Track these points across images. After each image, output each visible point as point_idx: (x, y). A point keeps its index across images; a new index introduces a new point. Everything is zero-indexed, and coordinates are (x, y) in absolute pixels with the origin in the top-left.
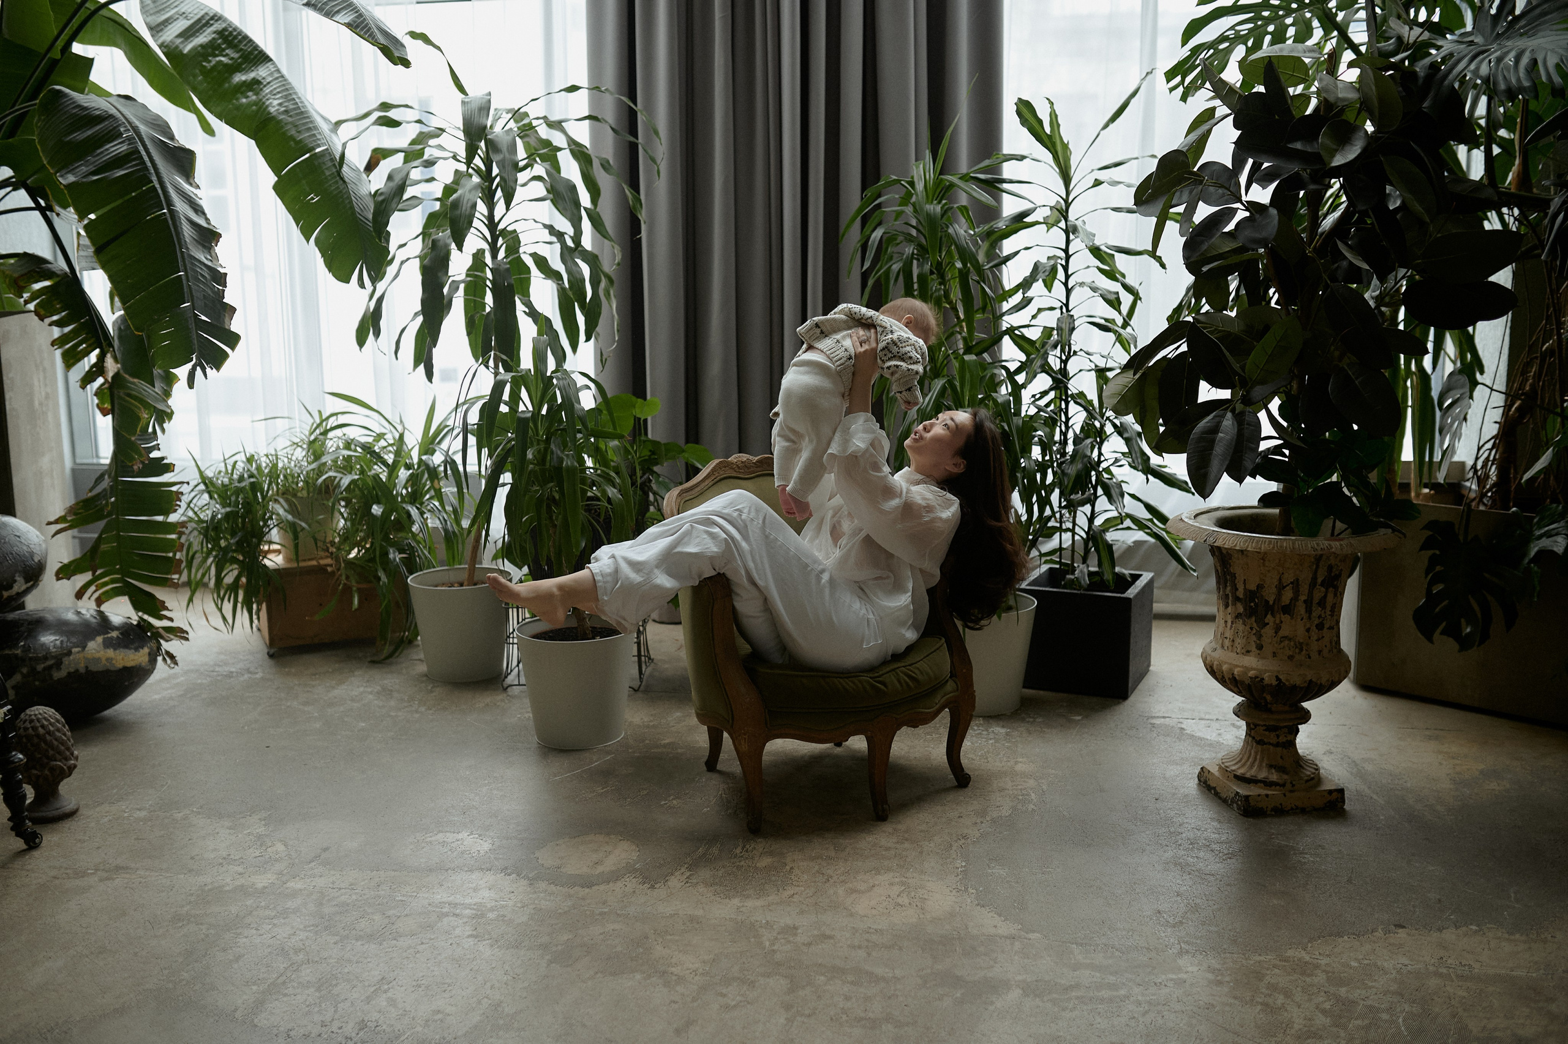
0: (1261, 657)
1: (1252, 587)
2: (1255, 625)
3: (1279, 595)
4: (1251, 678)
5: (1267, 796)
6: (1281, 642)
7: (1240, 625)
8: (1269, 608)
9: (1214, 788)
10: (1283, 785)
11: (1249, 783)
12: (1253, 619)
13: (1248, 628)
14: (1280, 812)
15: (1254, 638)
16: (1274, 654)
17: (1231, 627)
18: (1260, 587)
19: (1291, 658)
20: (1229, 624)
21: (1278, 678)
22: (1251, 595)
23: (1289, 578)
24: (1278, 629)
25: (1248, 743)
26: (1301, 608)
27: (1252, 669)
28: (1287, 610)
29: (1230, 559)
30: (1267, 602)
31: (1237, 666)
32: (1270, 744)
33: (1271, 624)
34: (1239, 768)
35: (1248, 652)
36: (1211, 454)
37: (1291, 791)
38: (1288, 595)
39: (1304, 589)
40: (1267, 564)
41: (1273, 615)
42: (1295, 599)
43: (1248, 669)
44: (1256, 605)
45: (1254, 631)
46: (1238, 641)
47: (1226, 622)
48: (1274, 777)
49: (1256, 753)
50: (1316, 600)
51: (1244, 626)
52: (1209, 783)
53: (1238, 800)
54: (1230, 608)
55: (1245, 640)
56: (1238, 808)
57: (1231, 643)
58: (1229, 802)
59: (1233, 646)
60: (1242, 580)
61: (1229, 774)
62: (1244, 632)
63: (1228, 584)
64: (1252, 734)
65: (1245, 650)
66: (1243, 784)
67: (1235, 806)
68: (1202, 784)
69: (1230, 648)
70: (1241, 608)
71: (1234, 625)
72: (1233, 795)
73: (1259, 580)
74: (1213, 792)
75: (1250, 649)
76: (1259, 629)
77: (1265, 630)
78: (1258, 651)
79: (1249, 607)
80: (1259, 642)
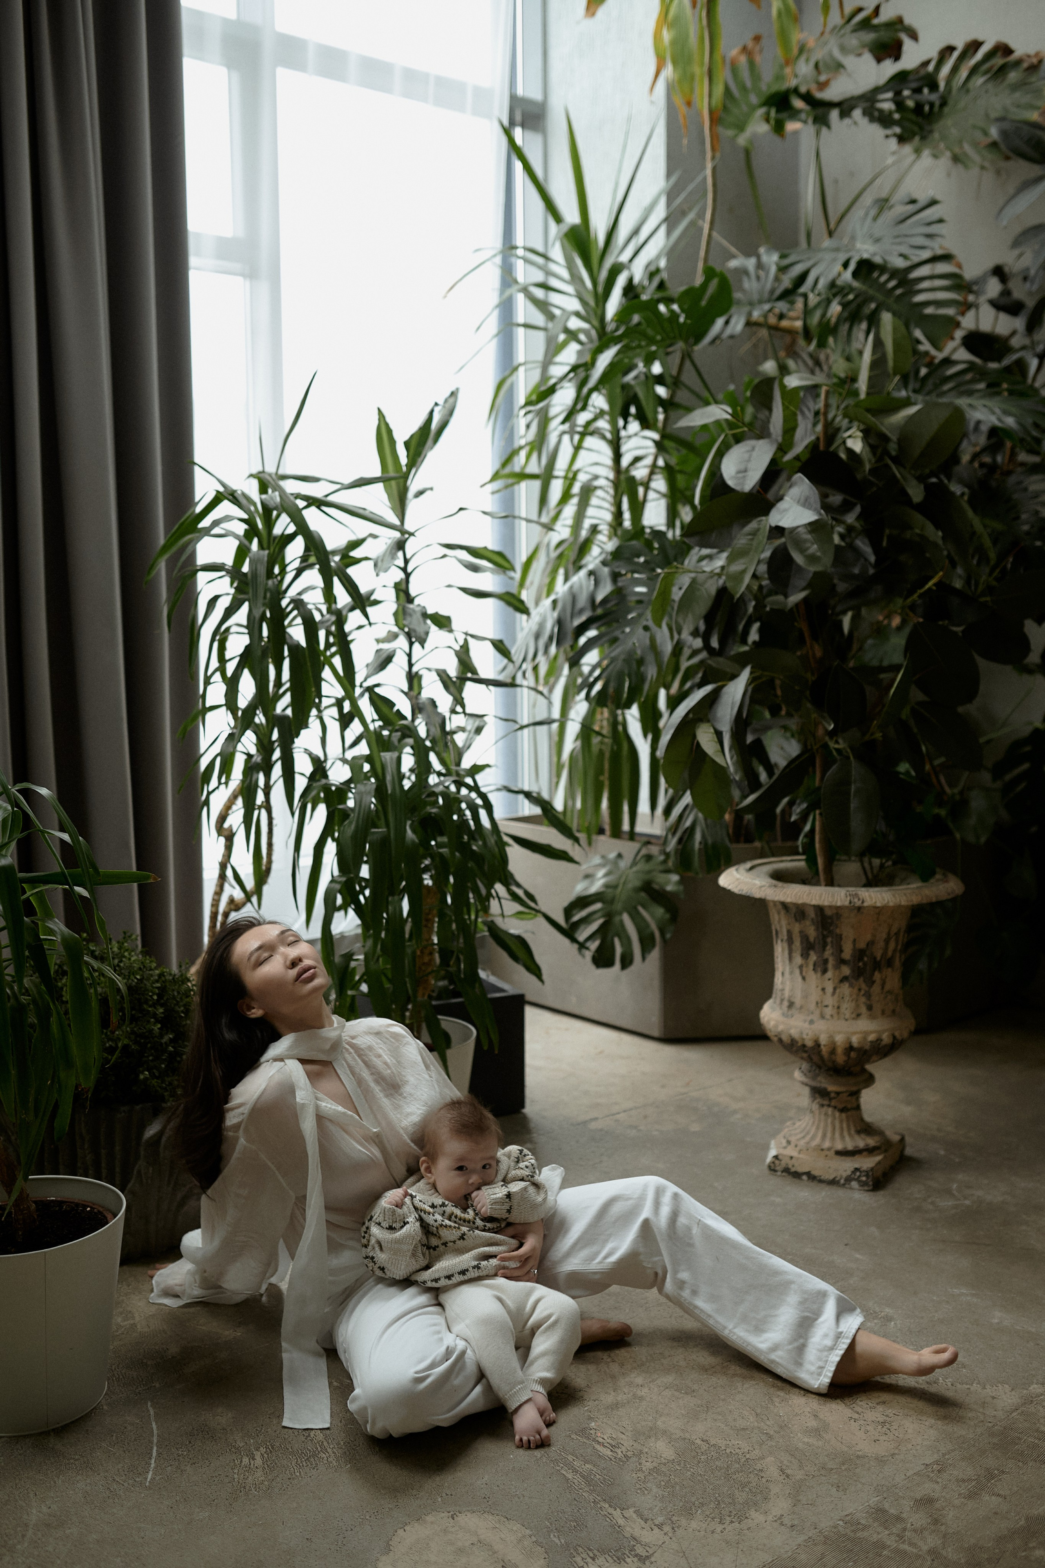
0: (872, 1017)
1: (862, 945)
2: (864, 986)
3: (886, 949)
6: (885, 998)
7: (846, 989)
8: (877, 965)
9: (808, 1174)
10: (879, 1148)
12: (861, 979)
13: (856, 991)
15: (863, 999)
17: (834, 993)
18: (870, 944)
19: (894, 1011)
20: (829, 989)
21: (894, 1037)
22: (860, 954)
23: (894, 929)
24: (883, 985)
27: (871, 1032)
30: (875, 958)
31: (855, 1033)
32: (852, 1109)
33: (878, 981)
35: (859, 1015)
37: (886, 1151)
38: (891, 946)
40: (881, 918)
41: (879, 972)
43: (867, 1033)
44: (865, 964)
45: (863, 992)
46: (844, 1006)
47: (823, 989)
48: (869, 1141)
51: (851, 989)
52: (793, 1170)
53: (860, 1176)
54: (829, 974)
55: (853, 1004)
56: (863, 1184)
57: (835, 1010)
58: (842, 1181)
59: (838, 1013)
60: (852, 939)
61: (828, 1153)
62: (851, 996)
63: (828, 947)
64: (833, 1103)
65: (854, 1016)
66: (849, 1159)
67: (854, 1184)
68: (779, 1173)
69: (835, 1016)
70: (846, 971)
71: (838, 991)
72: (849, 1173)
73: (869, 937)
74: (805, 1177)
75: (859, 1013)
76: (867, 989)
77: (872, 989)
78: (870, 1013)
79: (855, 968)
80: (868, 1002)
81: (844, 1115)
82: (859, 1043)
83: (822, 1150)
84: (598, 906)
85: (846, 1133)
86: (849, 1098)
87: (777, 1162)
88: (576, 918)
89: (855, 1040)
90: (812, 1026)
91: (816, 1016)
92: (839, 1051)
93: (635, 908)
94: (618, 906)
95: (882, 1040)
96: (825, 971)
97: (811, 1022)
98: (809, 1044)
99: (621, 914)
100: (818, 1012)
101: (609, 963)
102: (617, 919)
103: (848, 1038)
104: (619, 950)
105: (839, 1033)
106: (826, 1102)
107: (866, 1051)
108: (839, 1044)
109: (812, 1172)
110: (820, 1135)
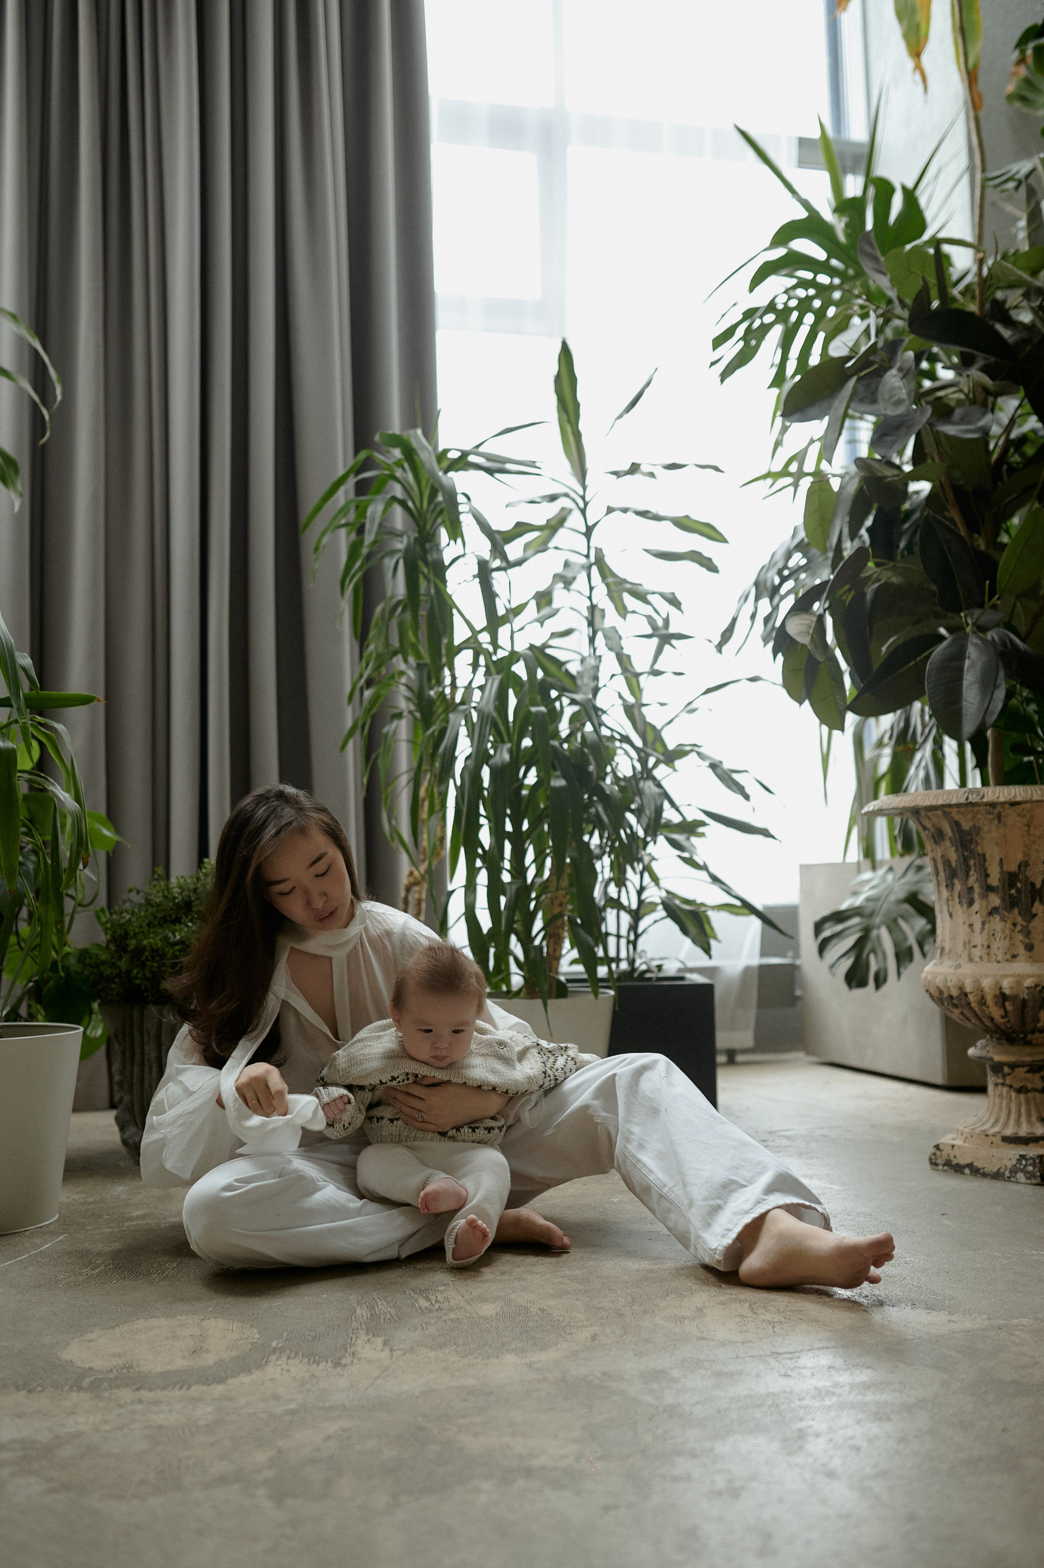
0: (1033, 960)
1: (1013, 867)
2: (1019, 920)
4: (1028, 988)
7: (997, 923)
8: (1036, 895)
9: (970, 1166)
11: (1027, 1144)
12: (1016, 911)
13: (1009, 925)
15: (1020, 937)
17: (983, 929)
18: (1024, 865)
20: (978, 926)
22: (1011, 879)
25: (1001, 1095)
27: (1029, 976)
29: (978, 828)
30: (1033, 885)
31: (1006, 976)
32: (1035, 1090)
35: (1014, 956)
36: (960, 685)
40: (1032, 831)
43: (1020, 978)
44: (1018, 891)
45: (1019, 928)
46: (995, 945)
47: (971, 925)
49: (1019, 1106)
51: (1003, 923)
52: (955, 1162)
53: (1025, 1166)
54: (976, 906)
55: (1007, 943)
56: (1030, 1176)
57: (985, 951)
58: (1007, 1174)
59: (989, 954)
60: (997, 859)
61: (994, 1139)
62: (1003, 932)
63: (972, 872)
64: (1008, 1081)
65: (1008, 957)
66: (1020, 1148)
67: (1021, 1176)
68: (940, 1167)
69: (985, 957)
70: (995, 900)
71: (986, 926)
72: (1014, 1162)
73: (1020, 857)
74: (967, 1171)
75: (1015, 953)
76: (1025, 924)
77: (1031, 925)
78: (1029, 954)
79: (1007, 897)
80: (1027, 941)
81: (1022, 1096)
82: (1011, 988)
83: (987, 1135)
84: (856, 920)
85: (1023, 1119)
86: (1029, 1076)
87: (938, 1153)
88: (827, 933)
89: (1007, 985)
90: (959, 971)
92: (989, 999)
93: (895, 920)
94: (877, 920)
96: (971, 903)
97: (959, 966)
98: (955, 993)
99: (878, 928)
100: (966, 953)
101: (863, 984)
102: (874, 933)
103: (997, 983)
104: (873, 967)
105: (986, 976)
106: (1000, 1081)
107: (1024, 1001)
108: (986, 990)
109: (975, 1164)
110: (992, 1121)
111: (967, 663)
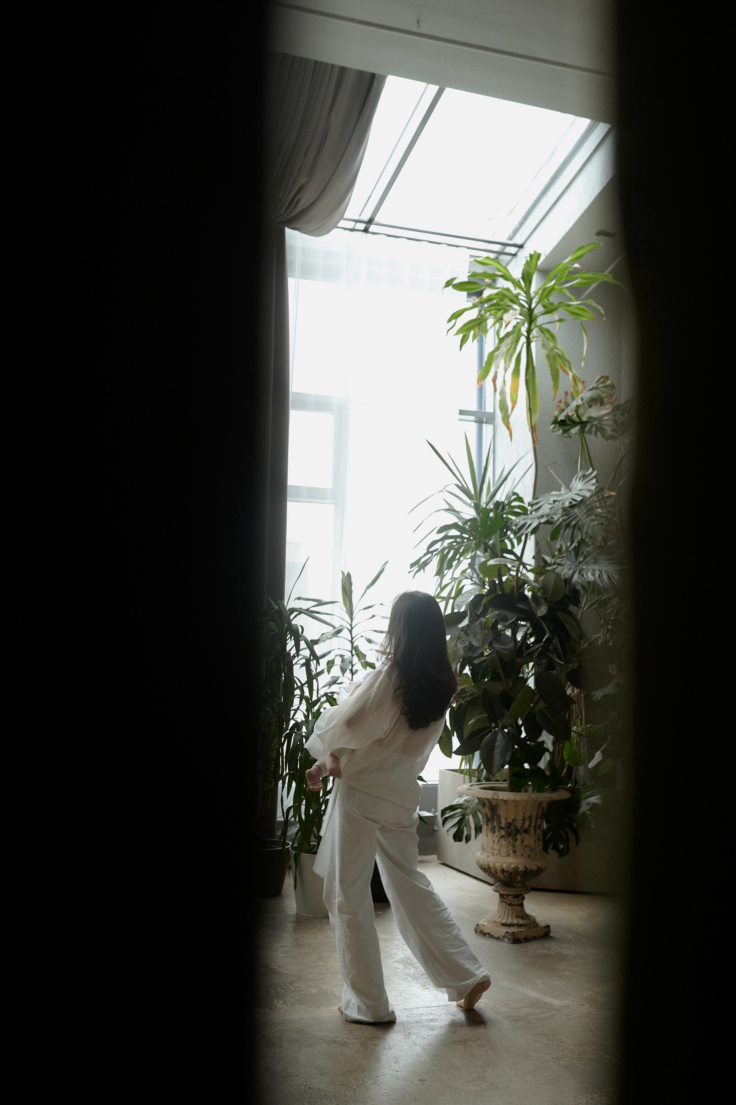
0: (516, 857)
1: (510, 821)
2: (512, 841)
3: (523, 824)
4: (513, 868)
5: (521, 931)
6: (524, 848)
7: (503, 842)
8: (518, 831)
9: (489, 934)
10: (526, 926)
12: (510, 837)
13: (507, 843)
14: (527, 940)
15: (511, 847)
16: (522, 855)
17: (498, 843)
18: (514, 820)
19: (529, 856)
20: (496, 842)
21: (526, 867)
22: (509, 825)
23: (527, 815)
24: (522, 841)
25: (502, 906)
26: (532, 830)
27: (513, 863)
28: (526, 831)
29: (498, 807)
30: (517, 828)
31: (505, 863)
32: (515, 905)
33: (519, 839)
34: (502, 920)
35: (509, 855)
36: (493, 753)
37: (530, 928)
38: (527, 823)
39: (534, 820)
40: (518, 807)
41: (520, 835)
42: (530, 825)
43: (510, 864)
44: (512, 830)
45: (511, 844)
47: (494, 841)
48: (521, 922)
49: (509, 911)
50: (538, 826)
51: (505, 842)
52: (484, 931)
53: (508, 936)
54: (496, 834)
55: (506, 849)
56: (509, 940)
57: (499, 852)
58: (501, 938)
59: (499, 853)
60: (504, 817)
61: (499, 924)
62: (505, 845)
63: (495, 821)
64: (506, 901)
65: (507, 855)
66: (508, 928)
67: (506, 939)
68: (478, 933)
69: (498, 854)
70: (503, 833)
72: (504, 934)
73: (513, 817)
74: (488, 935)
75: (509, 854)
76: (513, 843)
77: (516, 843)
78: (514, 854)
79: (507, 832)
80: (514, 849)
81: (510, 907)
82: (506, 868)
83: (496, 922)
84: (459, 810)
85: (510, 917)
86: (512, 899)
87: (478, 927)
88: (447, 815)
89: (505, 866)
90: (488, 859)
91: (490, 854)
92: (498, 871)
93: (476, 812)
94: (469, 811)
95: (518, 868)
96: (494, 832)
97: (488, 857)
98: (486, 867)
99: (469, 815)
100: (491, 852)
101: (460, 840)
102: (467, 817)
103: (501, 865)
104: (465, 833)
105: (498, 862)
106: (503, 900)
107: (511, 873)
108: (497, 867)
109: (491, 933)
110: (498, 916)
111: (497, 744)
